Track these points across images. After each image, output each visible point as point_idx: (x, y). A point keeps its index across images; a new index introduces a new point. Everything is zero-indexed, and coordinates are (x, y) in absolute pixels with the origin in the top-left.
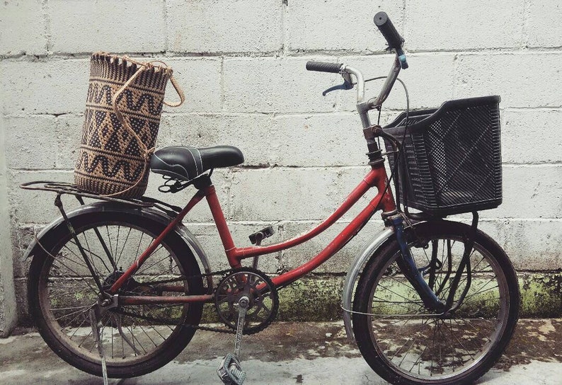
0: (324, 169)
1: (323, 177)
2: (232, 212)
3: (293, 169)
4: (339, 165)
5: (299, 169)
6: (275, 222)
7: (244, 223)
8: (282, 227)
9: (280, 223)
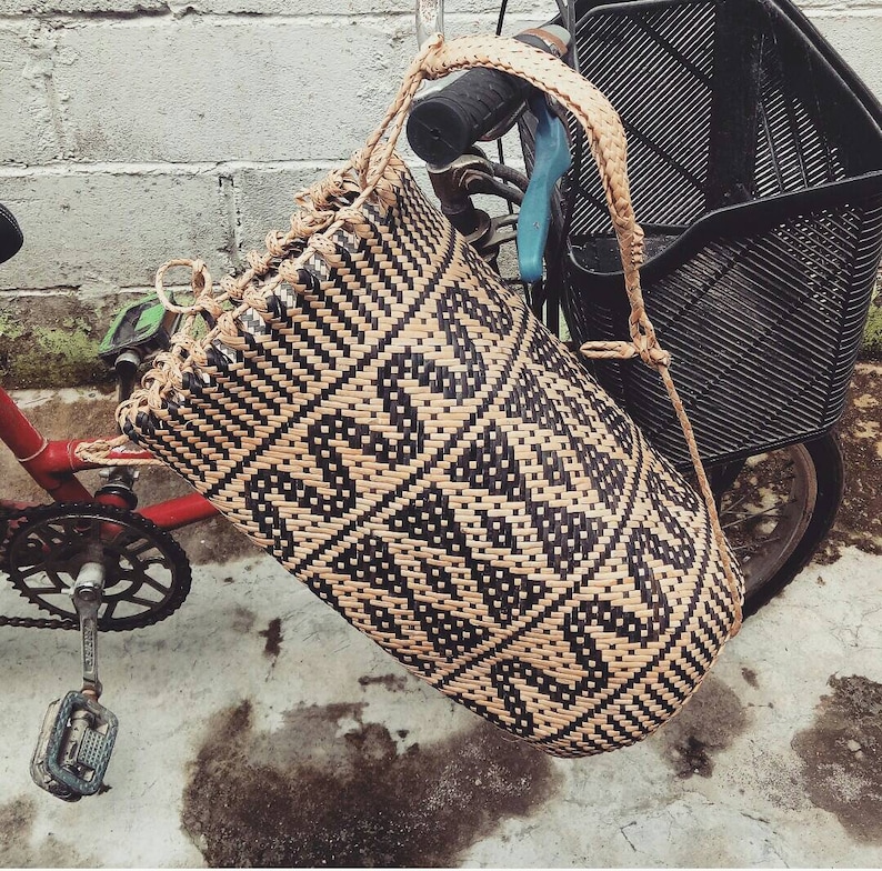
0: (345, 21)
1: (347, 46)
2: (70, 142)
3: (246, 20)
4: (395, 9)
5: (267, 21)
6: (205, 167)
7: (114, 168)
8: (230, 178)
9: (223, 169)
